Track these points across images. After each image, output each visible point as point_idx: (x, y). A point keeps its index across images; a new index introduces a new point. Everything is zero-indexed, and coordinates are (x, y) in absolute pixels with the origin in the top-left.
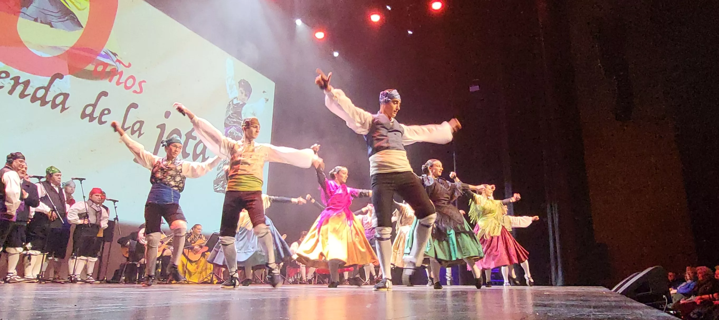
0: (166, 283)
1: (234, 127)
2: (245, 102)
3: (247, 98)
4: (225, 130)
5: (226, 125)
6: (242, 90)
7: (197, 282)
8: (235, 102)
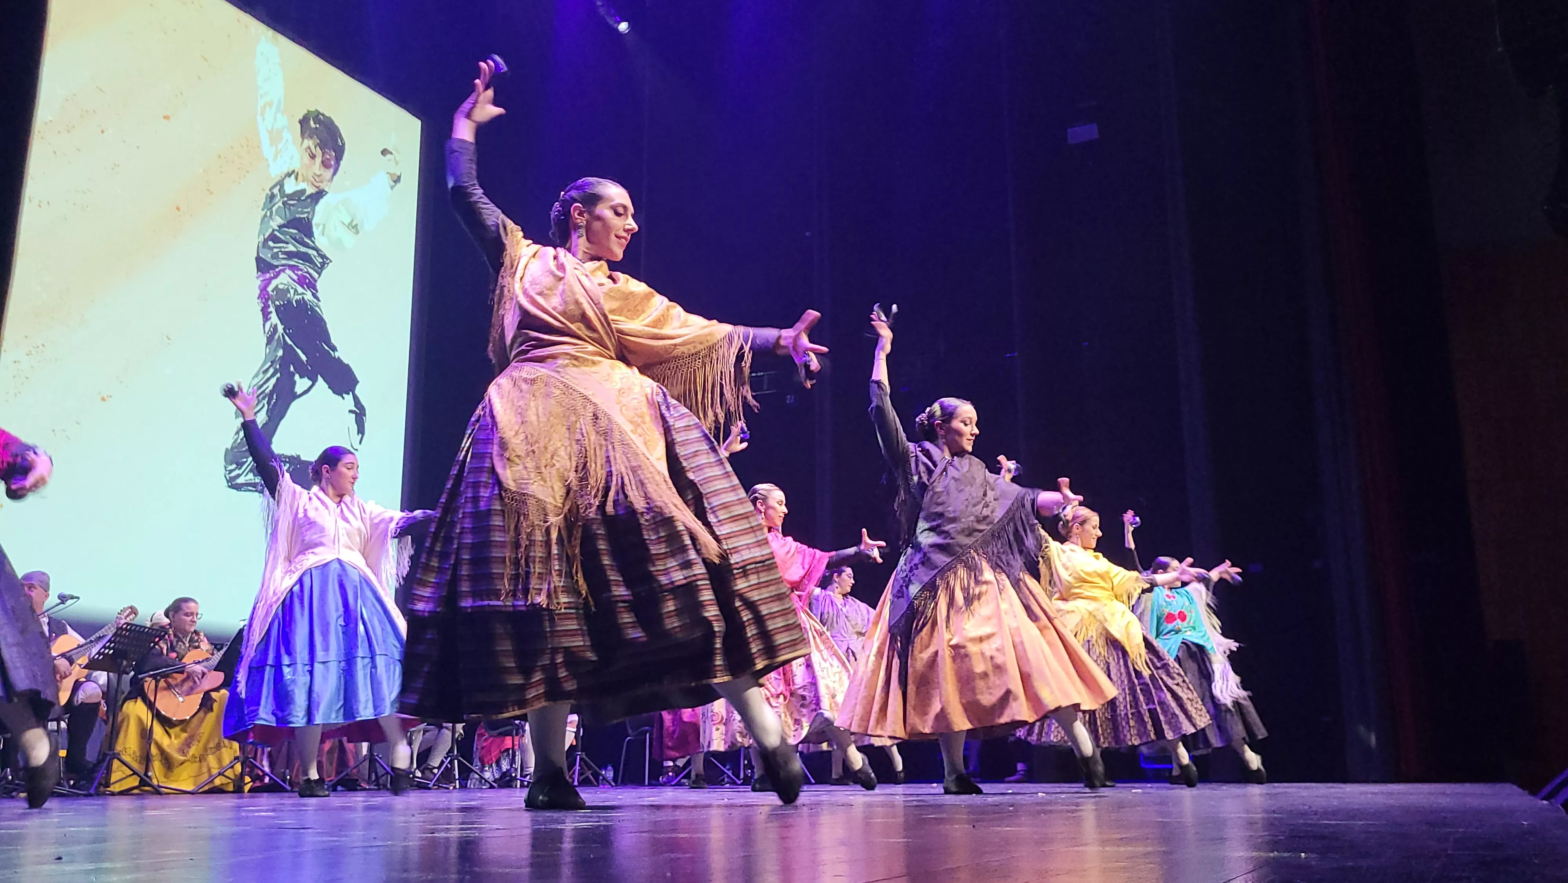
0: (87, 796)
1: (288, 271)
2: (322, 186)
3: (328, 173)
4: (258, 282)
5: (263, 266)
6: (313, 147)
7: (190, 788)
8: (291, 187)
